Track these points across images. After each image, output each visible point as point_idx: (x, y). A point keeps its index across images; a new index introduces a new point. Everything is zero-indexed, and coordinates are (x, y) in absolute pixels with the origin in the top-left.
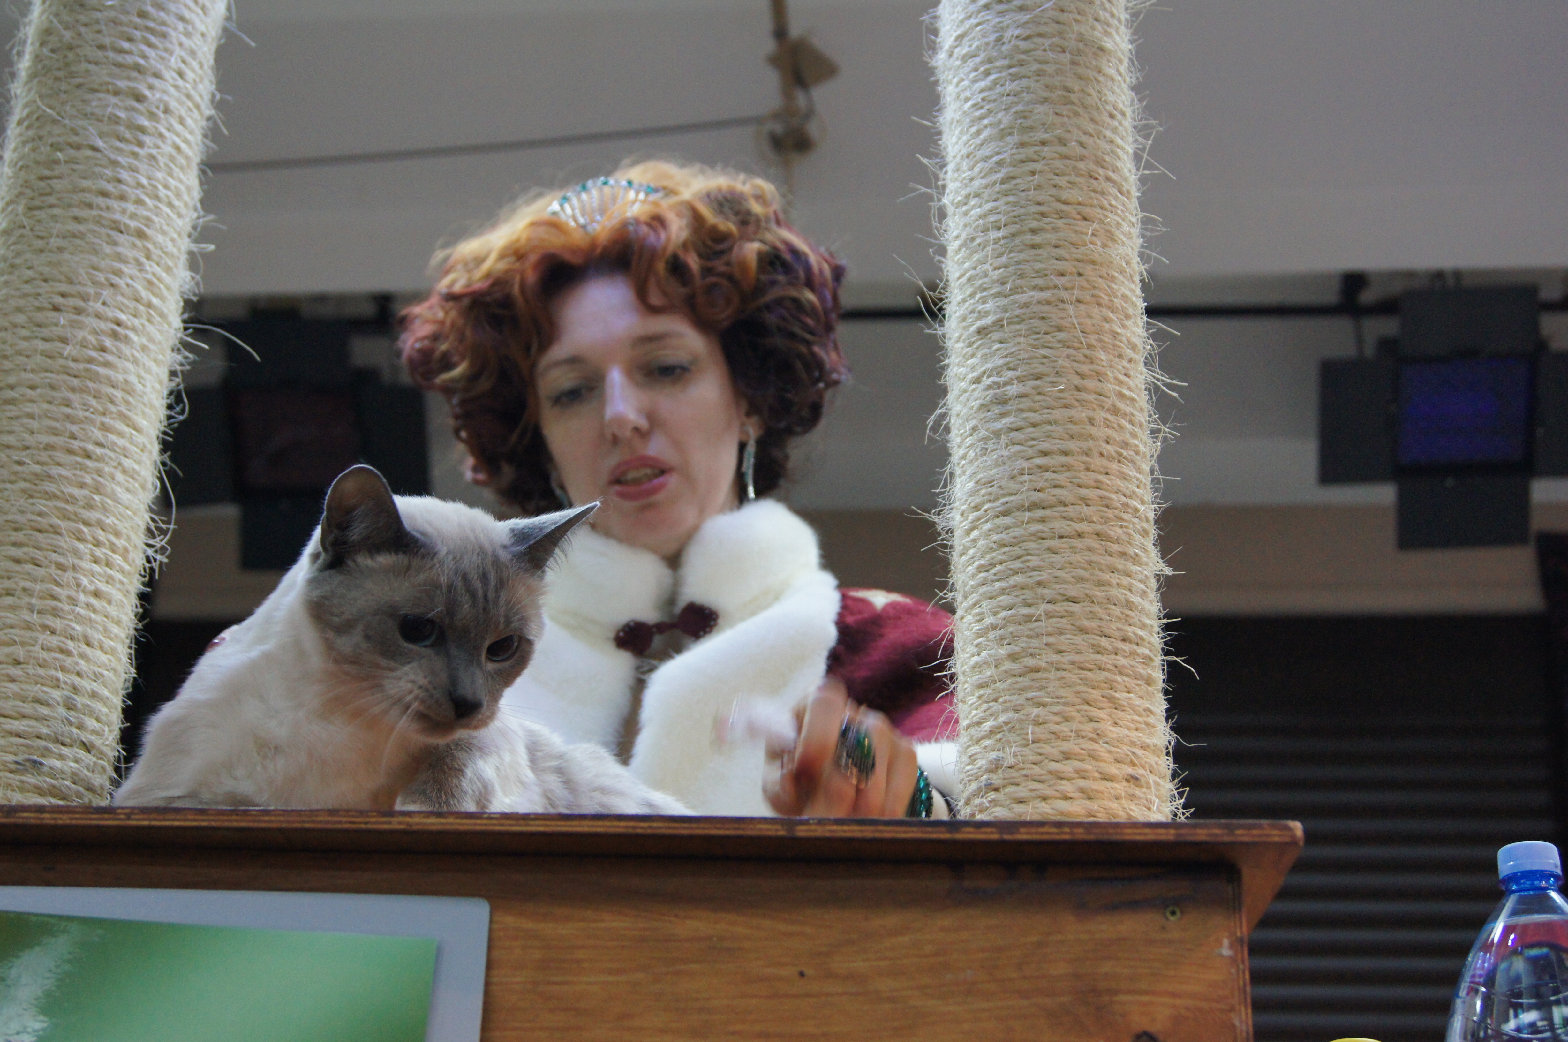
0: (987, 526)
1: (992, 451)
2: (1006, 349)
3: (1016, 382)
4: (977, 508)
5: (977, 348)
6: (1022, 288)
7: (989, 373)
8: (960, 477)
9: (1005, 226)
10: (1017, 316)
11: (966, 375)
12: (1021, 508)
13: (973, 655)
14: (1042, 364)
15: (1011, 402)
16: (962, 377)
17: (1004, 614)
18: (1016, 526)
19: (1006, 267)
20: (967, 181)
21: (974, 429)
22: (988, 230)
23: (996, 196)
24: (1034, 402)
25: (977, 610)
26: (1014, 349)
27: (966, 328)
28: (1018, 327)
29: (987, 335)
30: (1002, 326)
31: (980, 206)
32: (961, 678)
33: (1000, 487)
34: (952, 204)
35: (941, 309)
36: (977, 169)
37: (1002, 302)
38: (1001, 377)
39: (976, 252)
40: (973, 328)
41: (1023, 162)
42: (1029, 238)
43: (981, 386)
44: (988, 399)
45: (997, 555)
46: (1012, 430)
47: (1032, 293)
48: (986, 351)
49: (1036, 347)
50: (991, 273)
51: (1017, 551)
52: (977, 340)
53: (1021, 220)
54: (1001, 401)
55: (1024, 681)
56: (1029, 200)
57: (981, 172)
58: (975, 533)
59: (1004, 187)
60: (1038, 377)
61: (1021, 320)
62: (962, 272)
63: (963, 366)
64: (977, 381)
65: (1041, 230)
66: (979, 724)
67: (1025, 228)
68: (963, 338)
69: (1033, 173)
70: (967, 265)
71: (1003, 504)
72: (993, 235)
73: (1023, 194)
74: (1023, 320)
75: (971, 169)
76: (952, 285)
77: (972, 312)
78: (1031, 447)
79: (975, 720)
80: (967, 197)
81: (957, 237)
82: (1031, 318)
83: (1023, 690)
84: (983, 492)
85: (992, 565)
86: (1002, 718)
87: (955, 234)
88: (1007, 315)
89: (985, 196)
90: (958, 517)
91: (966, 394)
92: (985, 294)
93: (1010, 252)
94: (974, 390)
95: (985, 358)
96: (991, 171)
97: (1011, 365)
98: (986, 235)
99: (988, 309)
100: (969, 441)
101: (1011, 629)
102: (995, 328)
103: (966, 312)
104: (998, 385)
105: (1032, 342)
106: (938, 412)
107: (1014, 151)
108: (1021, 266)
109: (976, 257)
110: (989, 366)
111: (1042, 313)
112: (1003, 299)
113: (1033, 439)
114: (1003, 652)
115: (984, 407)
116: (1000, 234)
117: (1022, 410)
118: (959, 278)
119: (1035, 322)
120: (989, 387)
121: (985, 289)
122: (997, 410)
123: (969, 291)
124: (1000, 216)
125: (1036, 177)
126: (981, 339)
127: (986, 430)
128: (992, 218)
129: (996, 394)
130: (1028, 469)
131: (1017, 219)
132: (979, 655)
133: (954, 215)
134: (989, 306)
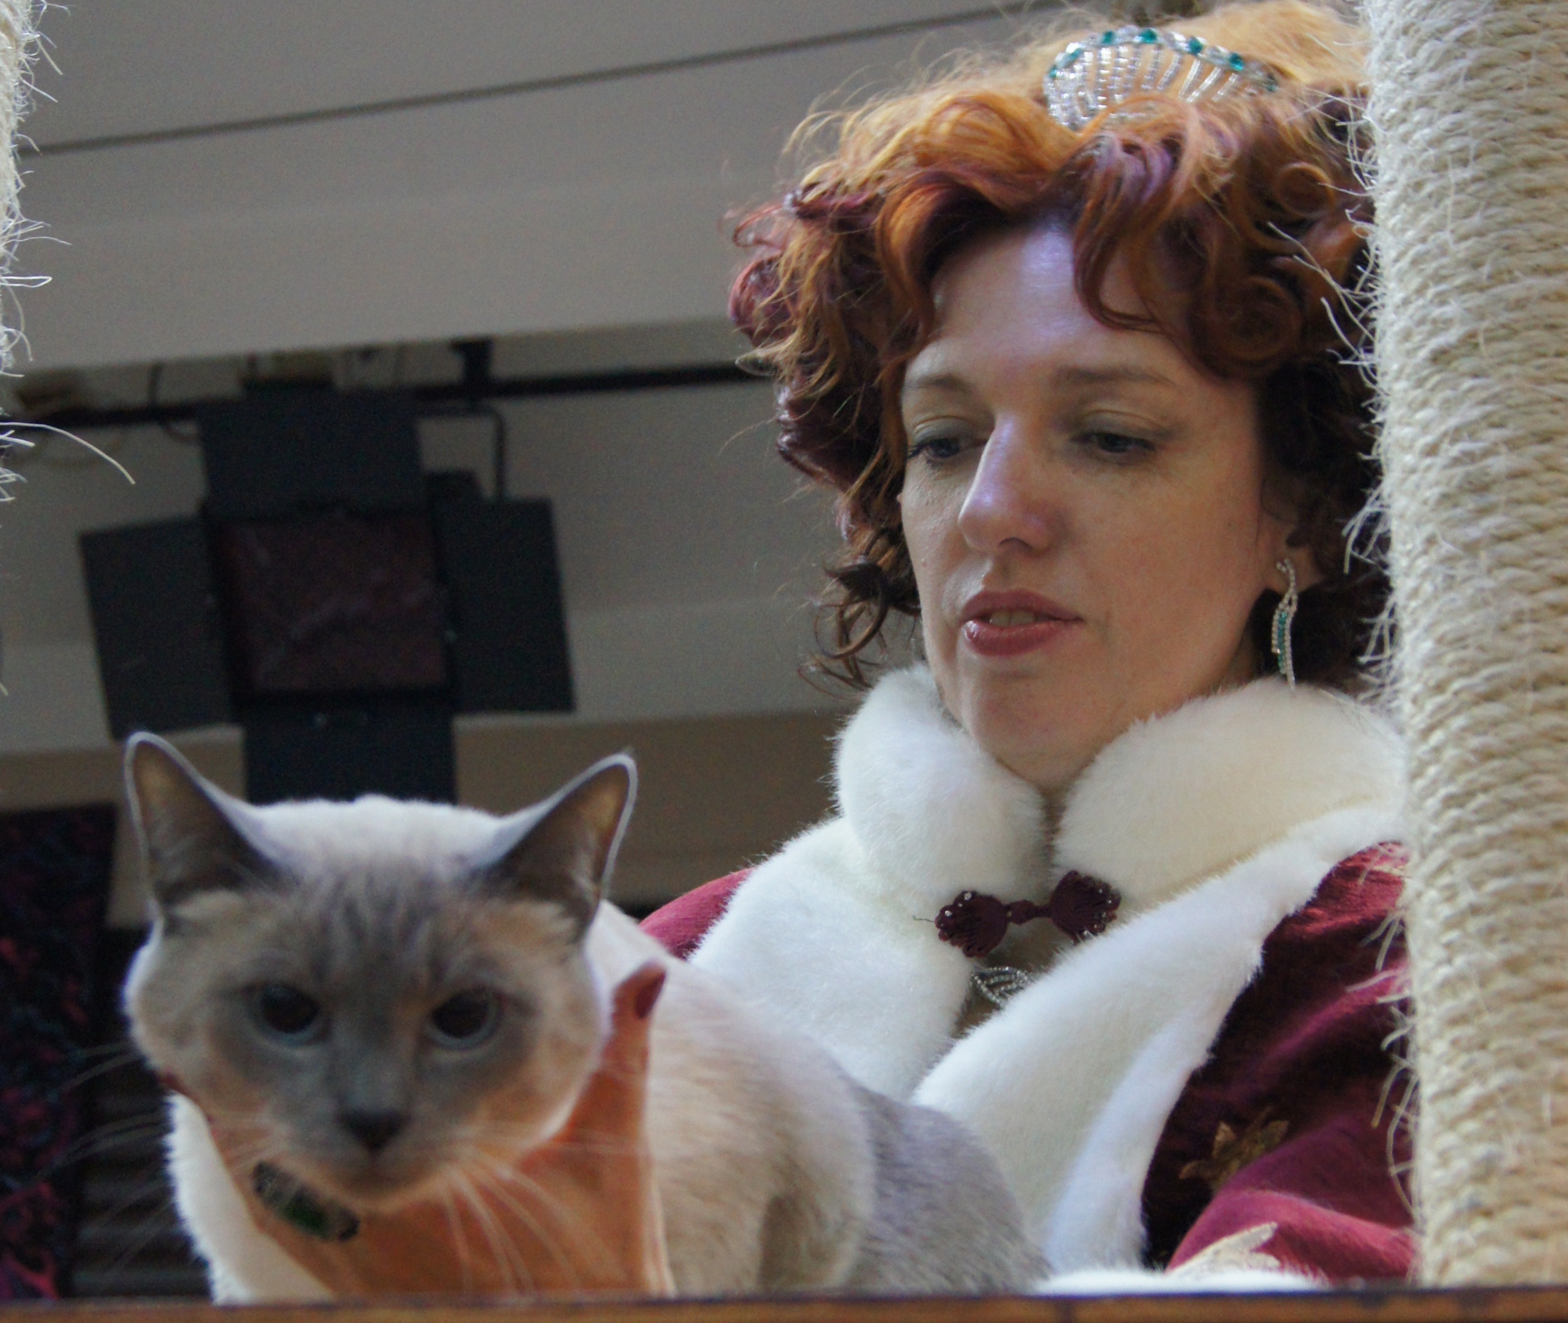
0: (1458, 722)
1: (1467, 579)
2: (1485, 388)
3: (1503, 449)
4: (1439, 688)
5: (1433, 389)
6: (1510, 272)
7: (1455, 435)
8: (1410, 629)
9: (1477, 157)
10: (1503, 326)
11: (1413, 440)
12: (1518, 685)
13: (1439, 964)
14: (1553, 412)
15: (1496, 488)
16: (1406, 444)
17: (1493, 885)
18: (1512, 719)
19: (1480, 234)
20: (1404, 78)
21: (1431, 541)
22: (1445, 167)
23: (1458, 103)
24: (1540, 484)
25: (1445, 879)
26: (1497, 389)
27: (1410, 353)
28: (1505, 346)
29: (1449, 363)
30: (1476, 345)
31: (1430, 123)
32: (1420, 1006)
33: (1481, 648)
34: (1380, 122)
35: (1366, 321)
36: (1422, 54)
37: (1476, 299)
38: (1477, 440)
39: (1425, 209)
40: (1423, 353)
41: (1507, 35)
42: (1522, 177)
43: (1440, 461)
44: (1455, 482)
45: (1479, 775)
46: (1499, 539)
47: (1529, 281)
48: (1448, 393)
49: (1540, 382)
50: (1453, 248)
51: (1515, 765)
52: (1432, 374)
53: (1506, 145)
54: (1479, 487)
55: (1536, 1010)
56: (1521, 107)
57: (1428, 58)
58: (1437, 737)
59: (1472, 84)
60: (1546, 438)
61: (1511, 332)
62: (1402, 248)
63: (1408, 424)
64: (1432, 450)
65: (1546, 160)
66: (1454, 1091)
67: (1515, 160)
68: (1408, 370)
69: (1526, 55)
70: (1410, 234)
71: (1489, 679)
72: (1457, 175)
73: (1509, 96)
74: (1516, 332)
75: (1413, 54)
76: (1385, 273)
77: (1422, 322)
78: (1537, 569)
79: (1448, 1084)
80: (1406, 107)
81: (1392, 183)
82: (1528, 328)
83: (1533, 1026)
84: (1450, 657)
85: (1470, 794)
86: (1496, 1080)
87: (1387, 178)
88: (1485, 324)
89: (1439, 103)
90: (1408, 708)
91: (1414, 478)
92: (1443, 287)
93: (1489, 205)
94: (1429, 468)
95: (1448, 406)
96: (1448, 56)
97: (1496, 419)
98: (1441, 177)
99: (1449, 315)
100: (1422, 564)
101: (1508, 912)
102: (1463, 350)
103: (1410, 323)
104: (1470, 457)
105: (1531, 371)
106: (1368, 510)
107: (1490, 16)
108: (1509, 232)
109: (1426, 218)
110: (1453, 422)
111: (1549, 316)
112: (1475, 294)
113: (1540, 555)
114: (1492, 956)
115: (1446, 499)
116: (1467, 174)
117: (1519, 502)
118: (1396, 260)
119: (1539, 335)
120: (1456, 461)
121: (1443, 279)
122: (1470, 503)
123: (1415, 283)
124: (1467, 140)
125: (1533, 62)
126: (1440, 371)
127: (1453, 543)
128: (1452, 145)
129: (1468, 474)
130: (1533, 611)
131: (1499, 144)
132: (1449, 961)
133: (1385, 143)
134: (1452, 309)
